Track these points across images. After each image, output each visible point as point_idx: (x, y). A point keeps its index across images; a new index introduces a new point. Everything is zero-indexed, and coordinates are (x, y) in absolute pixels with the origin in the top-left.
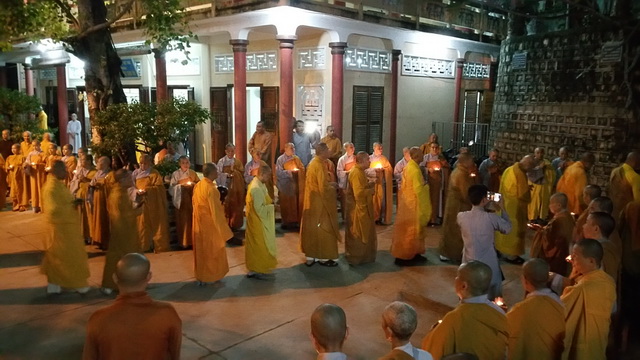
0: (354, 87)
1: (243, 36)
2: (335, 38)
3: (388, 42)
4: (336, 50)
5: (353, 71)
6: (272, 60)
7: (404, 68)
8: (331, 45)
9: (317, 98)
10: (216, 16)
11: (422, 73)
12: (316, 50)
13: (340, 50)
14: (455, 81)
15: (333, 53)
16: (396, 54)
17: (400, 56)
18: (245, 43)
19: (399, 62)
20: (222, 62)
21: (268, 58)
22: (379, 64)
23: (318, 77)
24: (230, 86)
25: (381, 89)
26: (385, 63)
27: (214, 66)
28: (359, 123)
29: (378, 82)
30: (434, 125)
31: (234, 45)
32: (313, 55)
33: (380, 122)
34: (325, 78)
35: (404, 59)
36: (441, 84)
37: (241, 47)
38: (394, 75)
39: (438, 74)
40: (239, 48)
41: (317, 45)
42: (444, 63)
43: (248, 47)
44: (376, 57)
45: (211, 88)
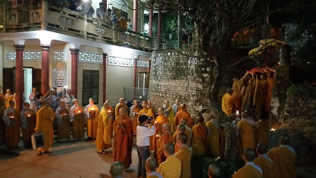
0: (83, 70)
1: (22, 43)
2: (73, 47)
3: (100, 50)
4: (73, 52)
5: (82, 63)
6: (39, 55)
7: (109, 62)
8: (71, 50)
9: (63, 75)
10: (6, 32)
11: (118, 64)
12: (63, 51)
13: (75, 53)
14: (134, 68)
15: (71, 53)
16: (105, 55)
17: (107, 56)
18: (23, 47)
19: (106, 59)
20: (10, 55)
21: (37, 54)
22: (96, 60)
23: (64, 65)
24: (14, 68)
25: (98, 71)
26: (99, 59)
27: (6, 57)
28: (86, 88)
29: (96, 68)
30: (124, 89)
31: (16, 47)
32: (61, 54)
33: (97, 87)
34: (68, 65)
35: (109, 57)
36: (127, 69)
37: (20, 49)
38: (104, 64)
39: (125, 65)
40: (19, 49)
41: (63, 49)
42: (128, 60)
43: (24, 49)
44: (94, 56)
45: (4, 69)
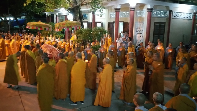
0: (155, 22)
1: (119, 7)
2: (149, 7)
3: (168, 8)
5: (154, 17)
6: (128, 14)
7: (173, 16)
8: (148, 9)
9: (141, 26)
10: (111, 1)
11: (180, 18)
12: (142, 10)
13: (150, 11)
14: (192, 20)
15: (148, 11)
17: (172, 12)
18: (119, 9)
19: (172, 14)
20: (112, 15)
21: (126, 13)
22: (164, 15)
23: (142, 19)
24: (114, 22)
25: (165, 23)
27: (109, 15)
28: (156, 35)
29: (163, 21)
30: (183, 36)
31: (116, 10)
32: (141, 12)
33: (164, 34)
34: (145, 20)
35: (174, 13)
36: (187, 21)
37: (118, 10)
38: (169, 18)
39: (186, 18)
41: (143, 9)
42: (188, 14)
43: (120, 10)
44: (163, 12)
45: (108, 23)
